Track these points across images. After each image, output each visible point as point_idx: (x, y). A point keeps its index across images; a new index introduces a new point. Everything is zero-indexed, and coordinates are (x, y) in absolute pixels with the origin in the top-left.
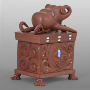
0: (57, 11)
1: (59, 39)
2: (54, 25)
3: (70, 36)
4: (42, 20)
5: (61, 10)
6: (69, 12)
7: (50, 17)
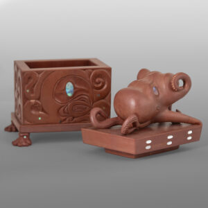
0: (164, 86)
1: (170, 140)
2: (157, 114)
3: (190, 132)
4: (136, 106)
5: (170, 83)
6: (186, 85)
7: (151, 98)
